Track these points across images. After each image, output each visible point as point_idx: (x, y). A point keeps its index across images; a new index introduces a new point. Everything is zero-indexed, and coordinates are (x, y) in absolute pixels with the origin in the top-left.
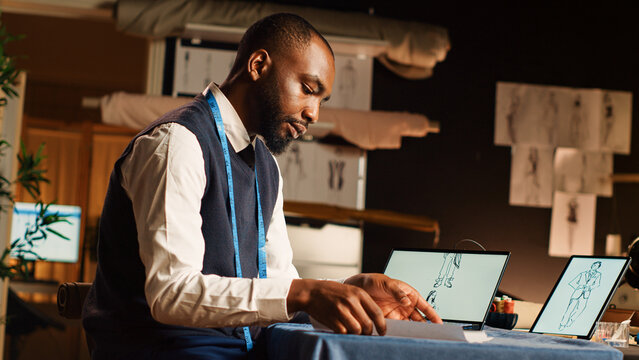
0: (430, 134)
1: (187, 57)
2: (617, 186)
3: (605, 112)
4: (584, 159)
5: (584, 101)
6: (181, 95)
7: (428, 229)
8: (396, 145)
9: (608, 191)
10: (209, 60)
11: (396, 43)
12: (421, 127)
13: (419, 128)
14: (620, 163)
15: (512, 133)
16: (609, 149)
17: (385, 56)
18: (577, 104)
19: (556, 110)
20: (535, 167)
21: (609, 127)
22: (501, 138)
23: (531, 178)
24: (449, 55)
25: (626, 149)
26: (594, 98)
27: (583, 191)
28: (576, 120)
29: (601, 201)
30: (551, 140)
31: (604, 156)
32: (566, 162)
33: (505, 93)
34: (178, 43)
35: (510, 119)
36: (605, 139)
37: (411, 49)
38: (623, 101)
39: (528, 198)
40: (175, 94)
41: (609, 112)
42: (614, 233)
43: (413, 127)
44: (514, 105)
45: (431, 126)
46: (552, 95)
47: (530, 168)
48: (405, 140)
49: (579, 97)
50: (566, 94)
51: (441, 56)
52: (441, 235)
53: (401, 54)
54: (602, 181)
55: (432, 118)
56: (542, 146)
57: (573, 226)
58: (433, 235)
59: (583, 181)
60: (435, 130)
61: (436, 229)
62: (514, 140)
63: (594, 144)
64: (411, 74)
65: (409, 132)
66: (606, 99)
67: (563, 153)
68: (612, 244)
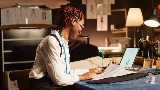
2: (112, 13)
4: (104, 6)
8: (60, 7)
9: (110, 14)
12: (65, 2)
15: (86, 1)
16: (110, 3)
22: (83, 2)
23: (91, 12)
25: (113, 3)
27: (104, 14)
29: (109, 17)
30: (96, 2)
31: (108, 5)
32: (100, 7)
36: (109, 1)
39: (91, 17)
42: (112, 24)
47: (91, 9)
48: (62, 6)
54: (108, 11)
56: (94, 4)
57: (102, 23)
59: (104, 12)
60: (69, 3)
62: (87, 3)
63: (106, 2)
67: (99, 5)
68: (112, 27)
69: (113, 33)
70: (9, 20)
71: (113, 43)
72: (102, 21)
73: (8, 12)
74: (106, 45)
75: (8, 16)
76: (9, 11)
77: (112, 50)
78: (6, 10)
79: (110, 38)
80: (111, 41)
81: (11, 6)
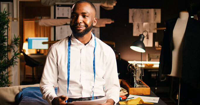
0: (112, 23)
1: (58, 9)
2: (158, 31)
3: (155, 14)
4: (150, 25)
5: (149, 12)
6: (58, 18)
7: (112, 44)
8: (104, 26)
9: (156, 32)
10: (63, 9)
11: (104, 3)
13: (110, 22)
14: (159, 25)
15: (133, 20)
16: (156, 22)
17: (102, 6)
18: (148, 12)
19: (143, 14)
20: (139, 27)
21: (156, 17)
22: (130, 21)
23: (138, 30)
24: (116, 4)
25: (160, 22)
26: (152, 11)
27: (150, 32)
28: (148, 16)
29: (154, 34)
30: (142, 21)
31: (155, 24)
32: (146, 26)
33: (131, 11)
34: (56, 6)
35: (133, 17)
36: (155, 20)
37: (107, 4)
38: (159, 11)
39: (137, 34)
40: (56, 18)
41: (156, 14)
42: (157, 41)
43: (108, 21)
44: (133, 14)
45: (112, 21)
46: (142, 11)
47: (137, 27)
48: (106, 25)
49: (148, 11)
50: (145, 10)
51: (115, 4)
52: (116, 45)
53: (105, 5)
54: (154, 29)
55: (112, 19)
56: (140, 22)
57: (148, 40)
58: (114, 45)
59: (150, 30)
60: (113, 22)
61: (114, 44)
62: (133, 22)
63: (152, 21)
64: (108, 9)
65: (107, 23)
66: (155, 11)
67: (145, 24)
68: (156, 44)
69: (157, 49)
70: (62, 36)
71: (153, 59)
72: (148, 38)
73: (61, 29)
74: (147, 60)
75: (61, 32)
76: (63, 28)
77: (153, 65)
78: (60, 27)
79: (150, 55)
80: (151, 57)
81: (62, 24)
